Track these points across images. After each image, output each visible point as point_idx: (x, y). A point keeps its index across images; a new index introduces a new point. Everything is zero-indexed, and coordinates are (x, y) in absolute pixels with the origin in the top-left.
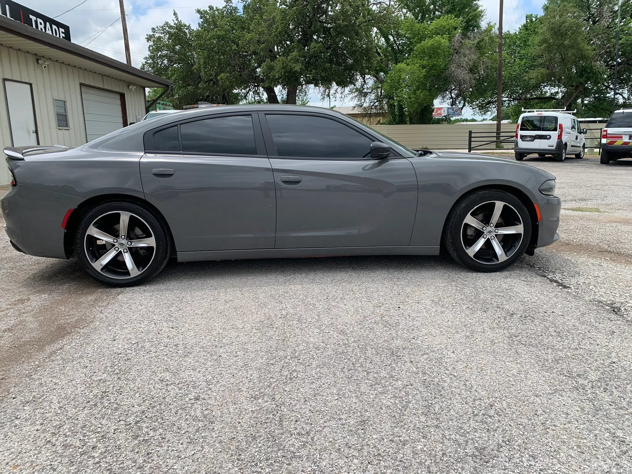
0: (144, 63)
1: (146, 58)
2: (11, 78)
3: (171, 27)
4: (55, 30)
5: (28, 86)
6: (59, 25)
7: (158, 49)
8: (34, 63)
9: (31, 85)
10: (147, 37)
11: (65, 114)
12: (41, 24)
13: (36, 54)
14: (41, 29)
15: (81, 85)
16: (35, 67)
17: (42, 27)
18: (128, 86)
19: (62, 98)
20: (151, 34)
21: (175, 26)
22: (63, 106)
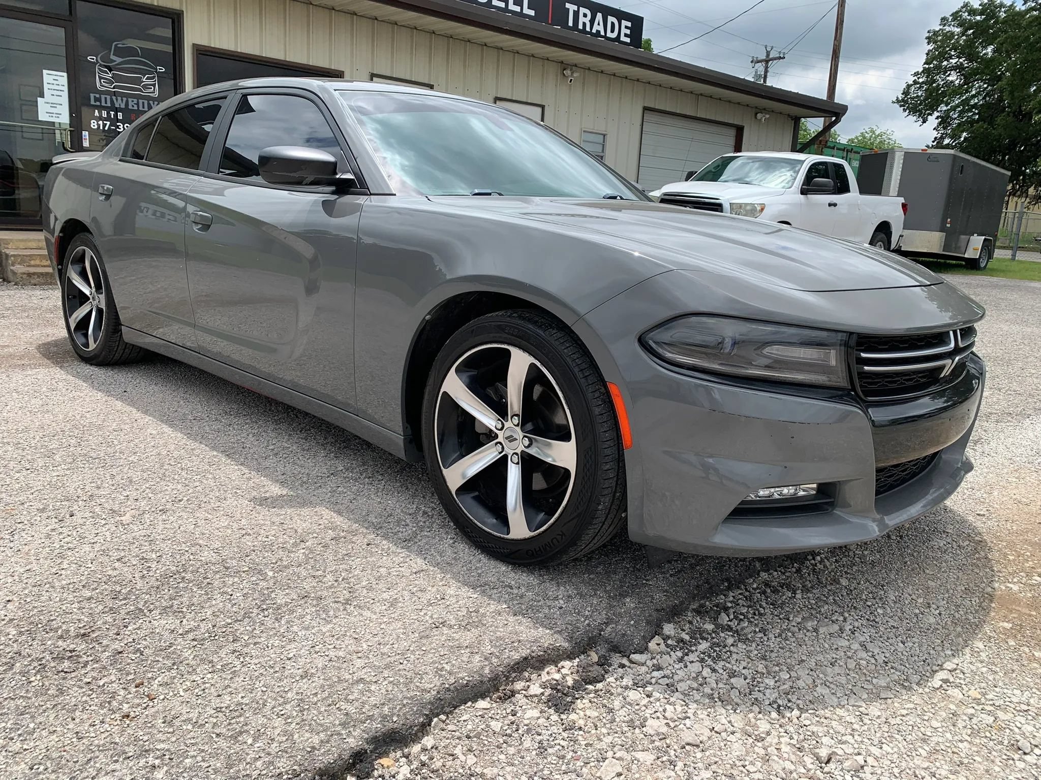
0: (911, 82)
1: (916, 74)
2: (509, 98)
3: (973, 12)
4: (613, 24)
5: (539, 110)
6: (621, 15)
7: (943, 55)
8: (557, 76)
9: (543, 107)
10: (927, 35)
11: (602, 154)
12: (585, 15)
13: (562, 62)
14: (584, 24)
15: (646, 109)
16: (557, 80)
17: (587, 20)
18: (756, 114)
19: (601, 129)
20: (937, 29)
21: (981, 7)
22: (602, 141)
